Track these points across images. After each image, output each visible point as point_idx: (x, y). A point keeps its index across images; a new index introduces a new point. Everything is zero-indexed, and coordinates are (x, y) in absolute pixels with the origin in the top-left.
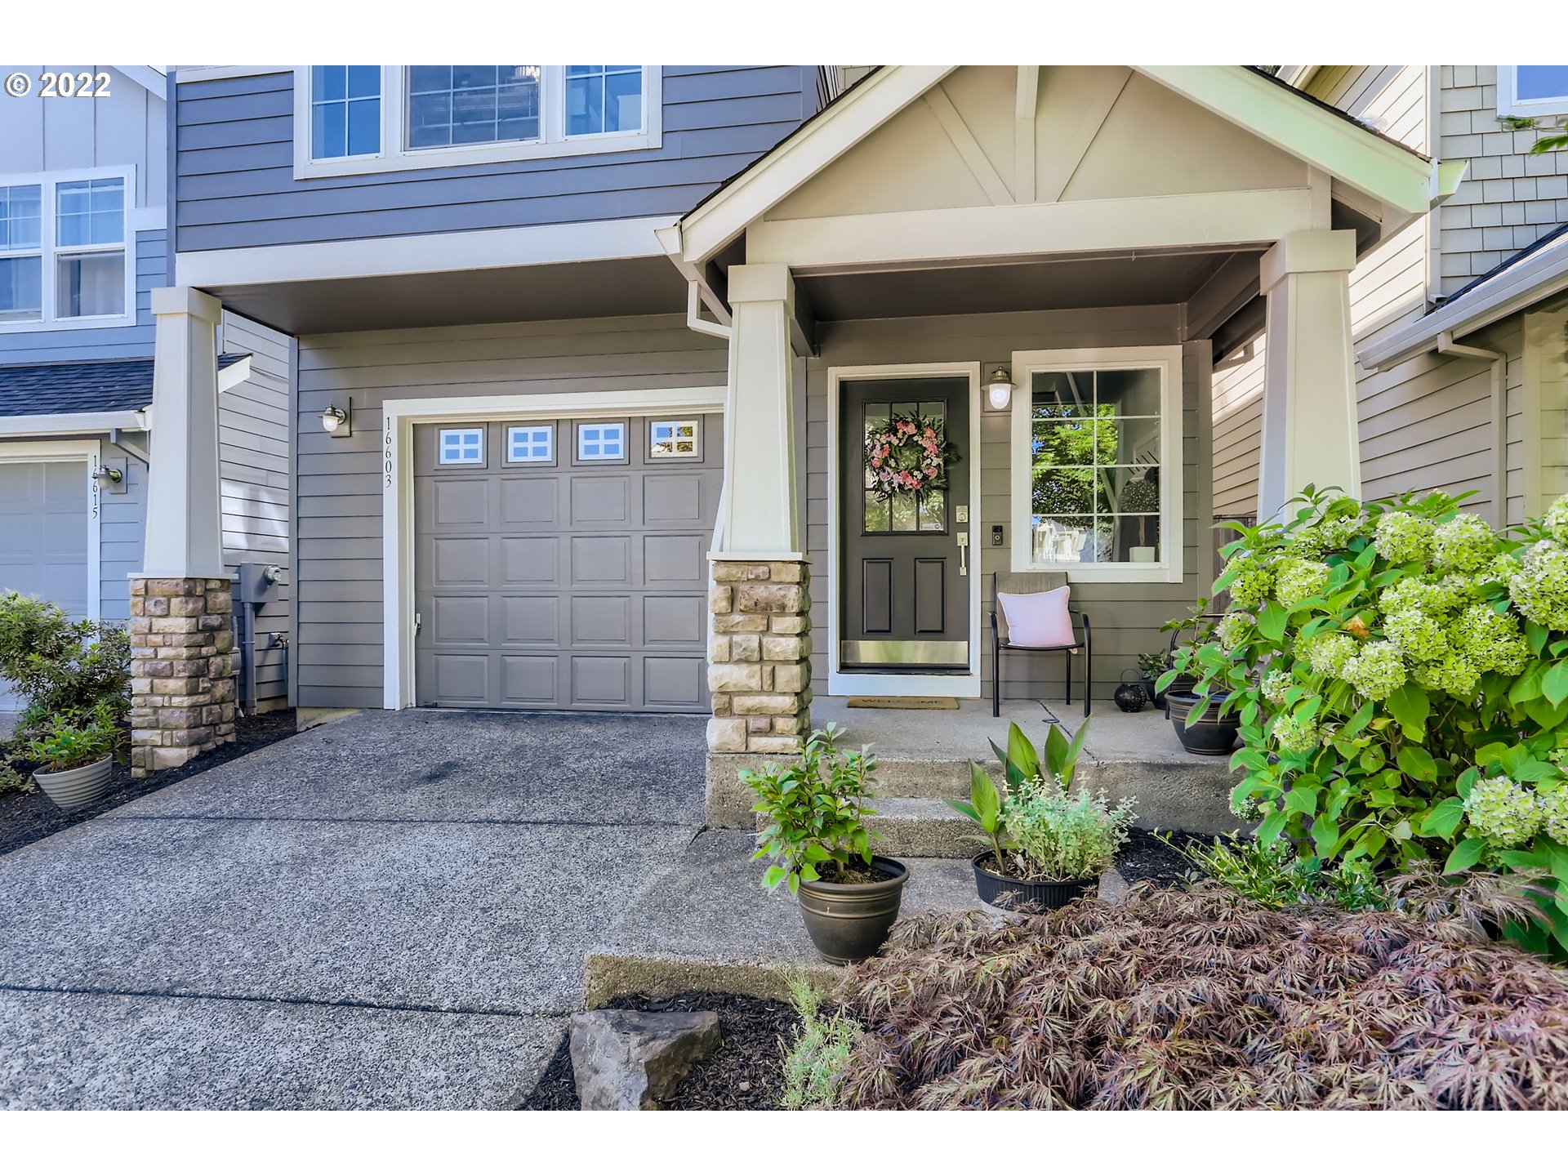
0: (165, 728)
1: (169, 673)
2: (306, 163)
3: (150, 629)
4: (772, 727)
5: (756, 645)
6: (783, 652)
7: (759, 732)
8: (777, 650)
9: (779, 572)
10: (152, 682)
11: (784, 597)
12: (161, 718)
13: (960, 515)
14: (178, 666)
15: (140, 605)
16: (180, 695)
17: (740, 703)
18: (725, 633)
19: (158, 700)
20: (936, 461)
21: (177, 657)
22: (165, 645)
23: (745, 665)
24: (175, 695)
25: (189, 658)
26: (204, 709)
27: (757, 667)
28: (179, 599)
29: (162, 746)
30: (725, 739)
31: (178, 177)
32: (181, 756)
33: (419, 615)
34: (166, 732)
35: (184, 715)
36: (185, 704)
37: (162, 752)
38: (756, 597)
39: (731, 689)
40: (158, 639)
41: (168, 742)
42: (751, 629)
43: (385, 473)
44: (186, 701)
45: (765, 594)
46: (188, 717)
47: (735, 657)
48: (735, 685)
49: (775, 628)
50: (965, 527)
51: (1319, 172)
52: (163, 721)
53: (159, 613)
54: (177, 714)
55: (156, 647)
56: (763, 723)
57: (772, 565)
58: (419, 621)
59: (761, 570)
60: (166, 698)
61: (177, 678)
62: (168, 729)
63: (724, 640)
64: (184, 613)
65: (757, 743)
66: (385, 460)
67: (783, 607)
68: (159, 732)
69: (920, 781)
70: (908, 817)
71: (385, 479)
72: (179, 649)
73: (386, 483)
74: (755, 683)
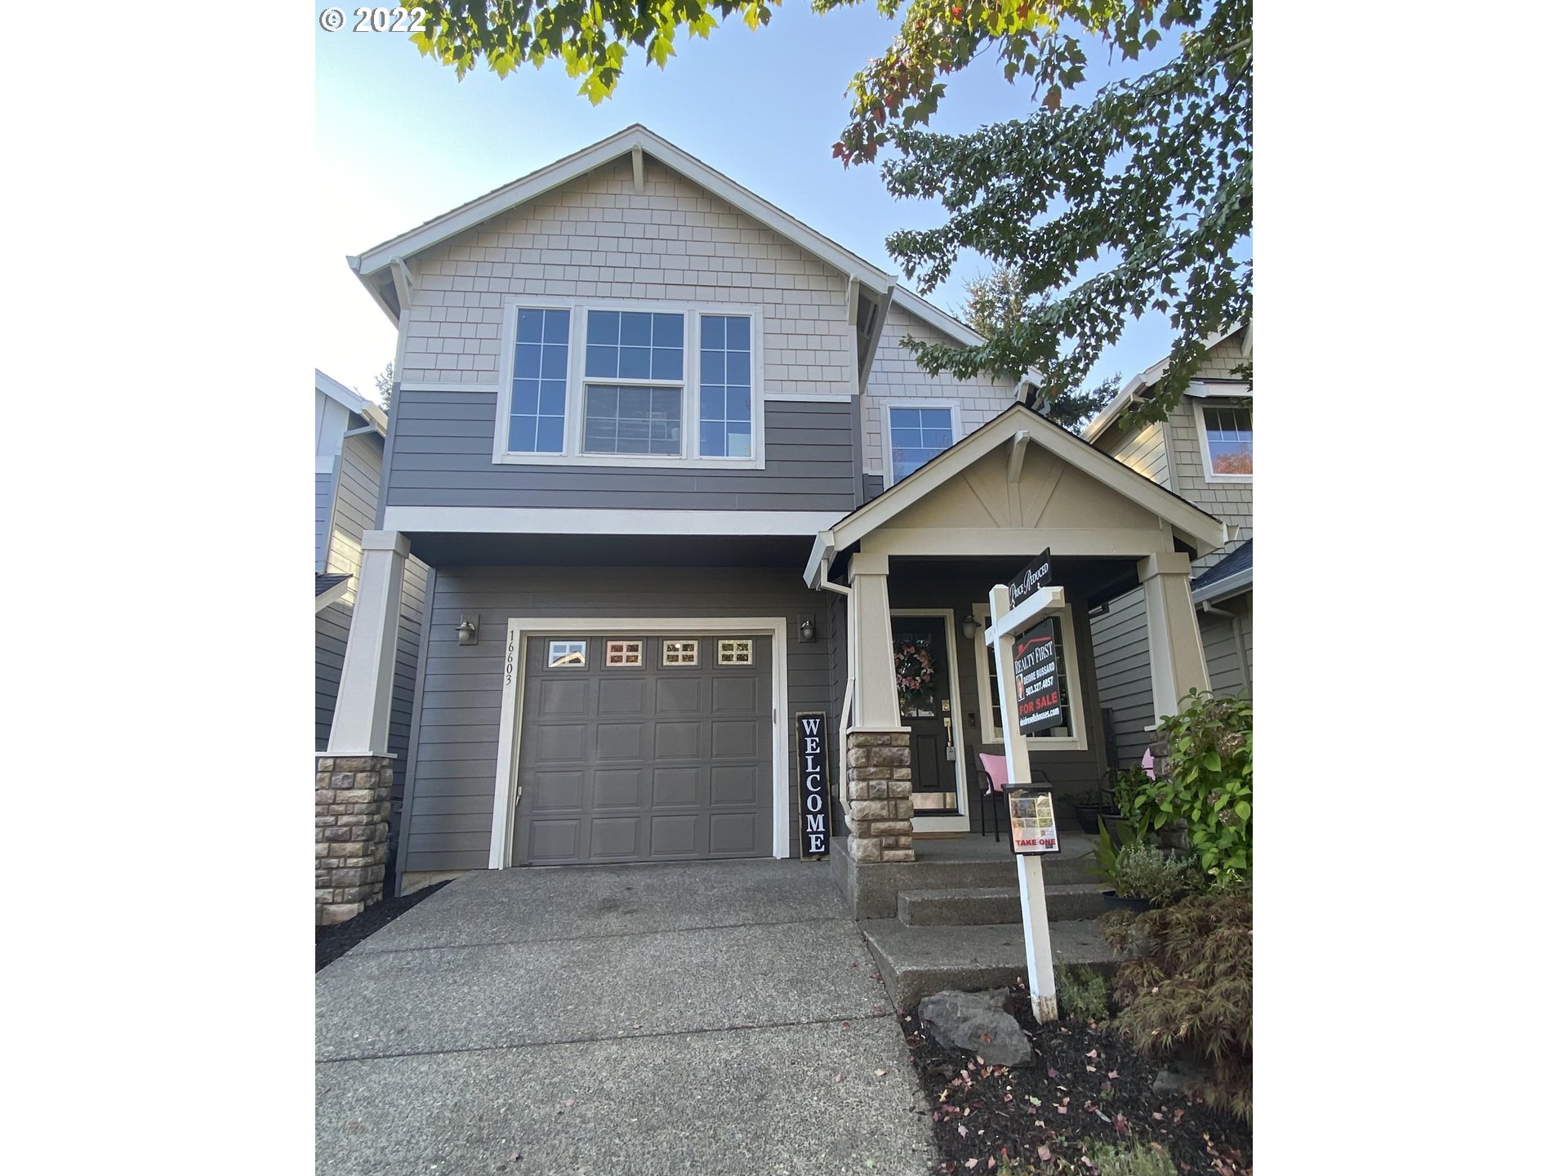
0: (336, 887)
1: (348, 838)
2: (502, 453)
3: (335, 800)
4: (897, 842)
5: (885, 787)
6: (903, 791)
7: (890, 847)
8: (899, 790)
9: (897, 740)
10: (329, 847)
11: (902, 755)
12: (334, 878)
13: (945, 707)
14: (356, 830)
15: (327, 780)
16: (357, 856)
17: (877, 826)
18: (863, 780)
19: (334, 862)
20: (929, 671)
21: (358, 824)
22: (346, 814)
23: (877, 802)
24: (350, 857)
25: (367, 824)
26: (370, 869)
27: (885, 802)
28: (364, 774)
29: (333, 903)
30: (867, 853)
31: (394, 453)
32: (351, 911)
33: (520, 788)
34: (338, 891)
35: (358, 874)
36: (360, 864)
37: (333, 908)
38: (884, 756)
39: (870, 818)
40: (341, 808)
41: (339, 899)
42: (880, 776)
43: (506, 674)
44: (361, 861)
45: (890, 754)
46: (361, 876)
47: (872, 796)
48: (873, 815)
49: (896, 776)
50: (949, 714)
51: (1165, 522)
52: (336, 880)
53: (345, 786)
54: (352, 872)
55: (337, 815)
56: (891, 840)
57: (892, 735)
58: (520, 793)
59: (886, 738)
60: (342, 860)
61: (355, 841)
62: (340, 888)
63: (863, 784)
64: (368, 786)
65: (889, 854)
66: (507, 663)
67: (901, 761)
68: (331, 890)
69: (994, 875)
70: (1002, 896)
71: (506, 679)
72: (360, 817)
73: (506, 681)
74: (885, 813)
